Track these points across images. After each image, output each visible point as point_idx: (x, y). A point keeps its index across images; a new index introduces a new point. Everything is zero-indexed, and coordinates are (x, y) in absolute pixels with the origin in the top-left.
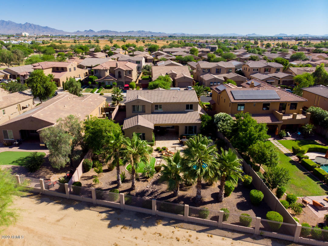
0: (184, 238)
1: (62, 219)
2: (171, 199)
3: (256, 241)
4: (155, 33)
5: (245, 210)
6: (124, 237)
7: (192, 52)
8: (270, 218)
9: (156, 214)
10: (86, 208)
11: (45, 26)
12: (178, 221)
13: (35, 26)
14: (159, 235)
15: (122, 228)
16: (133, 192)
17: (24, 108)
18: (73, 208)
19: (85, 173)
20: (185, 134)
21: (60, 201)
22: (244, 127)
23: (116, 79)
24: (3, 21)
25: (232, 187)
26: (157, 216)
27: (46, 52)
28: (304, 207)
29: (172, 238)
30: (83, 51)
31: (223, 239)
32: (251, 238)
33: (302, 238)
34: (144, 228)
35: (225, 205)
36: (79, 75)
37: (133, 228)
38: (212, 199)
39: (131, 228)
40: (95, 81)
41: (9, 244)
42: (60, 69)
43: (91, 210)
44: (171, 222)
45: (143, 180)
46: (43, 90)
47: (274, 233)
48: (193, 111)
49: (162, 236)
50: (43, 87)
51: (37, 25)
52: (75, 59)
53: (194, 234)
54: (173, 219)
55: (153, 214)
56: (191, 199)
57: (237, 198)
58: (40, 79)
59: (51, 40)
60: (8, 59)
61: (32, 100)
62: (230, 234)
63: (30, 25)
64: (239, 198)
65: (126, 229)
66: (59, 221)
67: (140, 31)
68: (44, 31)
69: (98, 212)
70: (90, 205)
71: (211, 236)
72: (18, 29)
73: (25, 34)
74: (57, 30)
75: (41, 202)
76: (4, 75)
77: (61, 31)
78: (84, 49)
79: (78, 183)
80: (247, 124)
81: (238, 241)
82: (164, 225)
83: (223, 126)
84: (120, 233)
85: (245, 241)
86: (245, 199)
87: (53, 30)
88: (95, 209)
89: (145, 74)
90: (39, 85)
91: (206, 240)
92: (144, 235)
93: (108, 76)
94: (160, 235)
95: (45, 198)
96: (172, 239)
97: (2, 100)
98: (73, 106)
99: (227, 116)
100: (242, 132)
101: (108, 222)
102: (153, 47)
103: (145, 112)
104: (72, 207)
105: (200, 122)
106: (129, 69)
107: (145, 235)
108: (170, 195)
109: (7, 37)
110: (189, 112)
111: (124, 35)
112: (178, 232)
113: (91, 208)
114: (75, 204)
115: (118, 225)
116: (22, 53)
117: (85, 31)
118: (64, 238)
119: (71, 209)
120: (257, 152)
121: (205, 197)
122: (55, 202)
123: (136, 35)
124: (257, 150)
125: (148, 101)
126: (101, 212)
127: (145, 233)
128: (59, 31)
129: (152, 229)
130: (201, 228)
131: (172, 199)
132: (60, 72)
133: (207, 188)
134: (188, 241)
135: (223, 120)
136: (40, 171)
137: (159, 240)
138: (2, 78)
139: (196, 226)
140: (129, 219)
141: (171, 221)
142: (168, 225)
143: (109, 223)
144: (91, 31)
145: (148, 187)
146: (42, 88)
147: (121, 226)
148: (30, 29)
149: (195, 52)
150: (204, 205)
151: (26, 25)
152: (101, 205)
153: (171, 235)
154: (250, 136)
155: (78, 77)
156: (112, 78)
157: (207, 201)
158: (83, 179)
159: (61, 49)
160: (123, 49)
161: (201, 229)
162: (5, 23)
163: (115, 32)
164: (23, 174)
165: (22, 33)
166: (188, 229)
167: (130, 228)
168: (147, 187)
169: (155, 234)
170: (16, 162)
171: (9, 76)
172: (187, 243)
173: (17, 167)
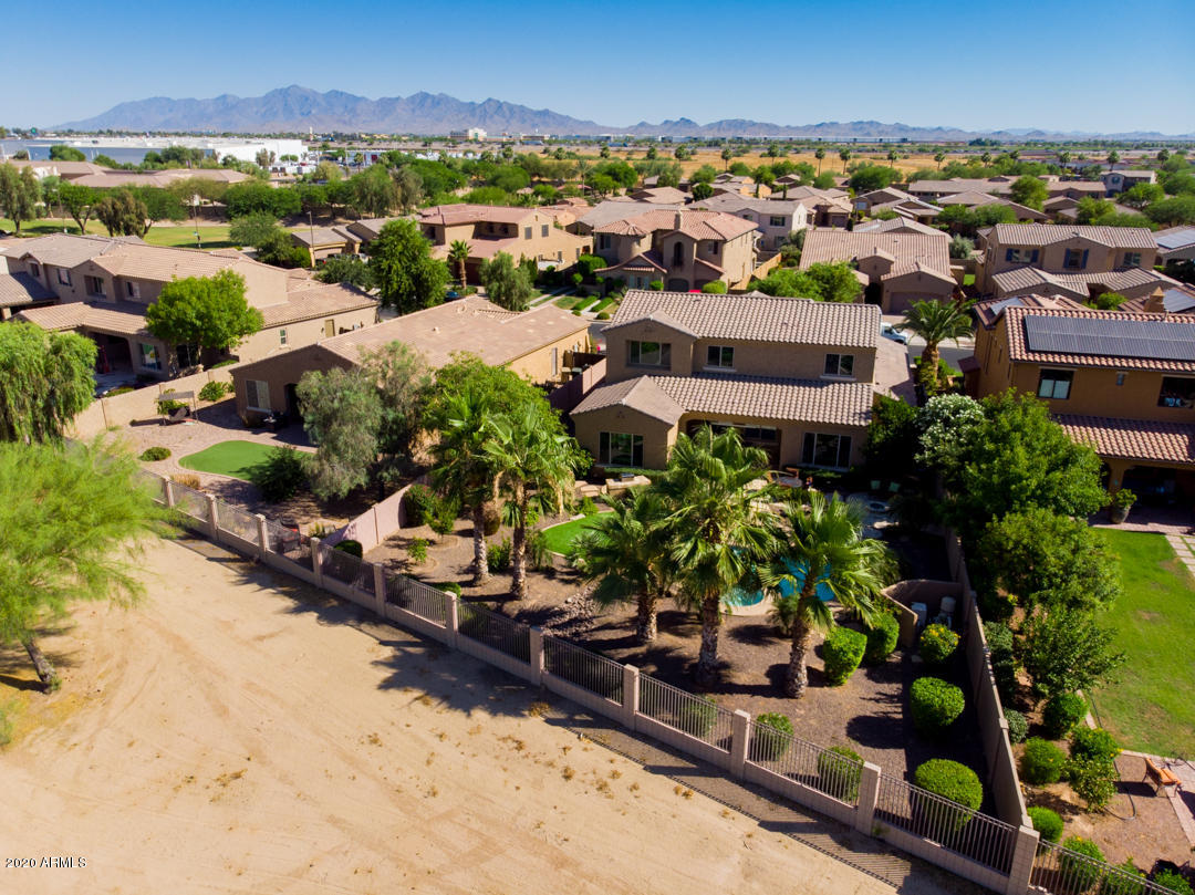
0: (591, 776)
1: (271, 636)
2: (620, 650)
3: (845, 853)
4: (919, 129)
5: (874, 747)
6: (408, 726)
7: (1020, 194)
8: (925, 780)
9: (542, 684)
10: (351, 622)
11: (541, 109)
12: (601, 721)
13: (512, 108)
14: (515, 745)
15: (416, 699)
16: (512, 607)
17: (342, 331)
18: (316, 615)
19: (408, 530)
20: (804, 461)
21: (294, 590)
22: (989, 446)
23: (665, 271)
24: (425, 96)
25: (845, 652)
26: (543, 687)
27: (498, 181)
28: (1150, 793)
29: (551, 764)
30: (615, 182)
31: (724, 815)
32: (832, 837)
33: (1041, 888)
34: (480, 715)
35: (802, 712)
36: (560, 254)
37: (450, 708)
38: (766, 682)
39: (444, 705)
40: (595, 273)
41: (118, 667)
42: (496, 229)
43: (361, 630)
44: (577, 717)
45: (566, 577)
46: (406, 282)
47: (928, 841)
48: (851, 383)
49: (522, 753)
50: (407, 272)
51: (519, 104)
52: (572, 204)
53: (632, 771)
54: (588, 712)
55: (533, 681)
56: (687, 666)
57: (871, 699)
58: (404, 246)
59: (545, 152)
60: (374, 199)
61: (373, 310)
62: (761, 806)
63: (500, 105)
64: (877, 701)
65: (426, 703)
66: (261, 638)
67: (861, 122)
68: (534, 126)
69: (377, 639)
70: (364, 616)
71: (686, 795)
72: (464, 119)
73: (476, 135)
74: (576, 121)
75: (247, 582)
76: (346, 241)
77: (589, 124)
78: (622, 176)
79: (350, 544)
80: (1008, 433)
81: (779, 835)
82: (549, 721)
83: (936, 440)
84: (405, 710)
85: (802, 841)
86: (900, 710)
87: (563, 120)
88: (374, 630)
89: (791, 260)
90: (396, 266)
91: (663, 801)
92: (470, 734)
93: (639, 257)
94: (520, 746)
95: (261, 575)
96: (550, 769)
97: (286, 302)
98: (462, 333)
99: (965, 407)
100: (978, 465)
101: (387, 673)
102: (870, 175)
103: (669, 368)
104: (316, 611)
105: (863, 423)
106: (715, 237)
107: (473, 737)
108: (624, 638)
109: (422, 143)
110: (833, 383)
111: (795, 137)
112: (584, 753)
113: (363, 626)
114: (329, 605)
115: (409, 688)
116: (417, 182)
117: (666, 122)
118: (249, 685)
119: (312, 617)
120: (1011, 545)
121: (742, 669)
122: (280, 589)
123: (842, 138)
124: (1014, 537)
125: (684, 328)
126: (384, 643)
127: (478, 730)
128: (581, 123)
129: (507, 724)
130: (669, 760)
131: (625, 650)
132: (496, 238)
133: (771, 643)
134: (600, 788)
135: (946, 422)
136: (292, 504)
137: (507, 759)
138: (340, 251)
139: (654, 751)
140: (454, 679)
141: (579, 714)
142: (560, 725)
143: (390, 678)
144: (686, 122)
145: (569, 600)
146: (405, 277)
147: (417, 693)
148: (496, 117)
149: (1033, 195)
150: (723, 694)
151: (487, 106)
152: (396, 623)
153: (555, 754)
154: (1006, 483)
155: (556, 257)
156: (652, 266)
157: (741, 683)
158: (391, 543)
159: (554, 175)
160: (759, 178)
161: (666, 765)
162: (429, 101)
163: (767, 125)
164: (246, 503)
165: (466, 131)
166: (620, 753)
167: (440, 704)
168: (566, 602)
169: (504, 739)
170: (248, 471)
171: (357, 247)
172: (593, 790)
173: (242, 485)
